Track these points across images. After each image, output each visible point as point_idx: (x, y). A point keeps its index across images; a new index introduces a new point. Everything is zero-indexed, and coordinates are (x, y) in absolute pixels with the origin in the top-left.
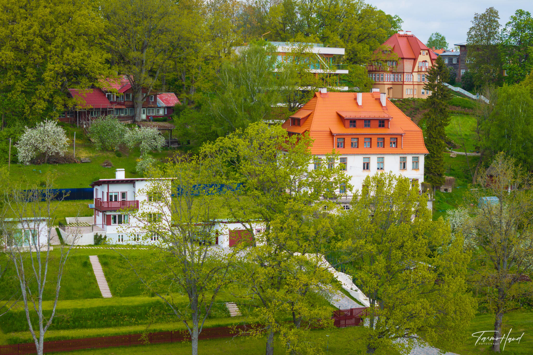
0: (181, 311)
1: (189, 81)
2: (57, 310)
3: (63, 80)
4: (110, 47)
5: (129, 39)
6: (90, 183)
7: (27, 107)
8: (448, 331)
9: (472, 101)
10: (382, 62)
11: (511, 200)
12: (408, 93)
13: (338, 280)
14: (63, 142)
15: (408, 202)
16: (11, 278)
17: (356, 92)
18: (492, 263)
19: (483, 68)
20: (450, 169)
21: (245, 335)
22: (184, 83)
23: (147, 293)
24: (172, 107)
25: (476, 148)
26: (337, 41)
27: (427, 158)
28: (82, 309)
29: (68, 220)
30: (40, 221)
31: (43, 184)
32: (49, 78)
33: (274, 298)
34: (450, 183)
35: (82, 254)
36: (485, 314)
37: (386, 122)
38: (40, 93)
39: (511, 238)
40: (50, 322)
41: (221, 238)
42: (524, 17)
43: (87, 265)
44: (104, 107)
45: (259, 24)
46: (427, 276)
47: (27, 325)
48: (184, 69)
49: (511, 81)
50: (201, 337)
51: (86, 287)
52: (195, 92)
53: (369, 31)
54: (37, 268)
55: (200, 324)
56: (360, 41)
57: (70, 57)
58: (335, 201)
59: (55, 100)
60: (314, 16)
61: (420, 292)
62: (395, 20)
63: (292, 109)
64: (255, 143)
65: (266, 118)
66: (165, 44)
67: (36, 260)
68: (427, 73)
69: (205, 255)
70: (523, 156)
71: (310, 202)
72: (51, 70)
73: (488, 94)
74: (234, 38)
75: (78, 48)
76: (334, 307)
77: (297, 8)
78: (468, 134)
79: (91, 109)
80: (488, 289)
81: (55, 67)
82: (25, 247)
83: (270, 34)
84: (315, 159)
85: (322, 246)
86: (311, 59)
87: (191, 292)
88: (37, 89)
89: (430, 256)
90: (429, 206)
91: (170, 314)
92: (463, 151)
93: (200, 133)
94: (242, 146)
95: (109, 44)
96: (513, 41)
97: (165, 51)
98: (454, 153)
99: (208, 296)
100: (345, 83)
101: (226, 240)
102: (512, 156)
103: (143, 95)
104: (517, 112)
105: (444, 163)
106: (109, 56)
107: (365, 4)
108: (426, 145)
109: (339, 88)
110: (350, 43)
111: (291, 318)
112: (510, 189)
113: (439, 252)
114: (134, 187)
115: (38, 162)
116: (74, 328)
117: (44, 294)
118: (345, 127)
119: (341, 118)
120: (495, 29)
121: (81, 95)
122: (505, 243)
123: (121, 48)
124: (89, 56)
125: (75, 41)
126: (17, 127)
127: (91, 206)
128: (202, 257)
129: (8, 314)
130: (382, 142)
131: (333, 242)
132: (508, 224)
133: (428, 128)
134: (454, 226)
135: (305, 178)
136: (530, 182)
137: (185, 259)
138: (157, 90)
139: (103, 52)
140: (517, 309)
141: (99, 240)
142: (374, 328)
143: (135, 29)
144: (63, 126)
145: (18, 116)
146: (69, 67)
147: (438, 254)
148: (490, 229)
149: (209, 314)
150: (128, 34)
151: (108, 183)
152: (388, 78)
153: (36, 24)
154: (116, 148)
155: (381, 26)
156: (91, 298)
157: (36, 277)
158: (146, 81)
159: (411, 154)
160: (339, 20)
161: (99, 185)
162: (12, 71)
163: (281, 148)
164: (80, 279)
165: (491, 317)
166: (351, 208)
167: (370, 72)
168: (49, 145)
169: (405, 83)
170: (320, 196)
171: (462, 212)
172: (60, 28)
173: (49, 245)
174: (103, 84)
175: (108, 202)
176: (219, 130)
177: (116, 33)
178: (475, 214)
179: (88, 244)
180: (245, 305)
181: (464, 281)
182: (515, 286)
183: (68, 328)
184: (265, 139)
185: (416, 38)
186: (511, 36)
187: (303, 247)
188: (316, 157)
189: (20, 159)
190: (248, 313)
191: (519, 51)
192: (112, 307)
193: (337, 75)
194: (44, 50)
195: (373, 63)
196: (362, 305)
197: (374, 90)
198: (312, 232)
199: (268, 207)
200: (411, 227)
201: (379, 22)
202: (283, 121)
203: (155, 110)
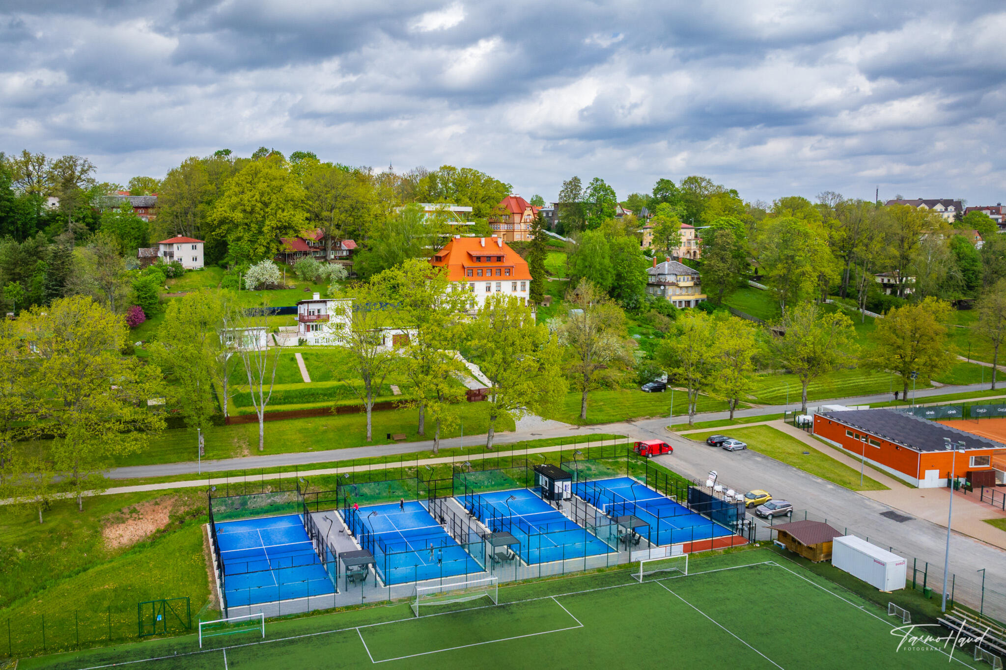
0: (359, 391)
1: (364, 232)
2: (273, 391)
3: (276, 232)
4: (309, 209)
5: (322, 203)
6: (296, 303)
7: (251, 251)
9: (563, 242)
10: (498, 216)
11: (592, 311)
12: (517, 237)
13: (469, 368)
14: (277, 275)
15: (518, 313)
16: (241, 369)
17: (481, 237)
18: (579, 356)
19: (571, 219)
20: (548, 290)
21: (403, 408)
22: (360, 233)
23: (335, 379)
24: (352, 249)
25: (566, 275)
26: (467, 202)
27: (531, 282)
28: (290, 390)
29: (280, 328)
30: (261, 329)
31: (262, 304)
32: (267, 231)
33: (424, 380)
34: (548, 300)
35: (290, 352)
36: (575, 392)
37: (502, 258)
38: (261, 242)
39: (592, 338)
40: (268, 400)
41: (386, 340)
42: (599, 183)
43: (293, 359)
44: (305, 250)
45: (412, 191)
46: (532, 365)
47: (252, 402)
48: (361, 223)
49: (591, 227)
50: (373, 410)
51: (293, 375)
52: (368, 239)
53: (490, 195)
54: (259, 361)
55: (372, 401)
56: (483, 202)
57: (281, 216)
58: (466, 313)
59: (271, 246)
60: (450, 185)
61: (528, 376)
62: (507, 186)
63: (435, 250)
64: (409, 274)
65: (417, 257)
66: (347, 206)
67: (259, 356)
68: (531, 223)
69: (376, 352)
70: (600, 280)
71: (448, 315)
72: (268, 225)
73: (575, 237)
75: (286, 210)
76: (467, 387)
77: (438, 179)
78: (561, 265)
79: (296, 252)
80: (577, 375)
81: (271, 223)
82: (250, 347)
83: (420, 198)
84: (451, 284)
85: (457, 344)
86: (449, 214)
87: (366, 378)
88: (258, 239)
89: (534, 351)
90: (533, 316)
91: (351, 394)
92: (557, 278)
93: (372, 267)
94: (401, 276)
95: (308, 207)
96: (592, 200)
97: (347, 211)
98: (551, 279)
99: (379, 381)
100: (473, 231)
101: (389, 342)
102: (592, 280)
103: (332, 241)
104: (595, 249)
105: (544, 286)
106: (308, 215)
107: (486, 176)
108: (530, 273)
109: (468, 235)
110: (476, 203)
111: (436, 395)
112: (591, 303)
113: (541, 348)
114: (326, 305)
115: (259, 288)
117: (264, 381)
118: (473, 261)
119: (470, 256)
120: (578, 191)
121: (289, 242)
122: (589, 342)
123: (316, 209)
124: (294, 216)
125: (285, 205)
126: (245, 265)
127: (296, 319)
128: (373, 353)
129: (239, 394)
130: (499, 272)
131: (465, 342)
132: (590, 328)
133: (532, 261)
134: (551, 330)
135: (445, 297)
136: (606, 298)
137: (362, 355)
138: (341, 238)
139: (304, 212)
140: (598, 388)
141: (302, 342)
142: (495, 402)
143: (326, 196)
144: (276, 264)
145: (246, 257)
146: (281, 223)
147: (540, 350)
148: (578, 332)
149: (379, 393)
150: (321, 199)
151: (308, 302)
152: (503, 227)
153: (257, 193)
154: (314, 279)
155: (498, 191)
156: (297, 382)
157: (258, 368)
158: (334, 232)
159: (521, 280)
160: (468, 187)
161: (302, 304)
162: (241, 227)
163: (427, 277)
164: (289, 370)
165: (579, 394)
166: (477, 318)
167: (490, 223)
168: (267, 277)
169: (515, 230)
170: (456, 310)
171: (557, 321)
172: (274, 196)
173: (267, 346)
174: (304, 234)
175: (308, 316)
176: (385, 265)
177: (313, 199)
178: (566, 321)
179: (294, 345)
180: (404, 386)
181: (559, 369)
182: (596, 372)
183: (280, 404)
184: (416, 271)
185: (523, 200)
186: (590, 195)
187: (444, 346)
188: (453, 282)
189: (247, 287)
190: (405, 392)
191: (596, 206)
192: (311, 389)
193: (467, 225)
194: (263, 211)
195: (492, 217)
196: (487, 386)
197: (494, 236)
198: (449, 335)
199: (419, 319)
200: (520, 330)
201: (497, 188)
202: (430, 259)
203: (340, 252)
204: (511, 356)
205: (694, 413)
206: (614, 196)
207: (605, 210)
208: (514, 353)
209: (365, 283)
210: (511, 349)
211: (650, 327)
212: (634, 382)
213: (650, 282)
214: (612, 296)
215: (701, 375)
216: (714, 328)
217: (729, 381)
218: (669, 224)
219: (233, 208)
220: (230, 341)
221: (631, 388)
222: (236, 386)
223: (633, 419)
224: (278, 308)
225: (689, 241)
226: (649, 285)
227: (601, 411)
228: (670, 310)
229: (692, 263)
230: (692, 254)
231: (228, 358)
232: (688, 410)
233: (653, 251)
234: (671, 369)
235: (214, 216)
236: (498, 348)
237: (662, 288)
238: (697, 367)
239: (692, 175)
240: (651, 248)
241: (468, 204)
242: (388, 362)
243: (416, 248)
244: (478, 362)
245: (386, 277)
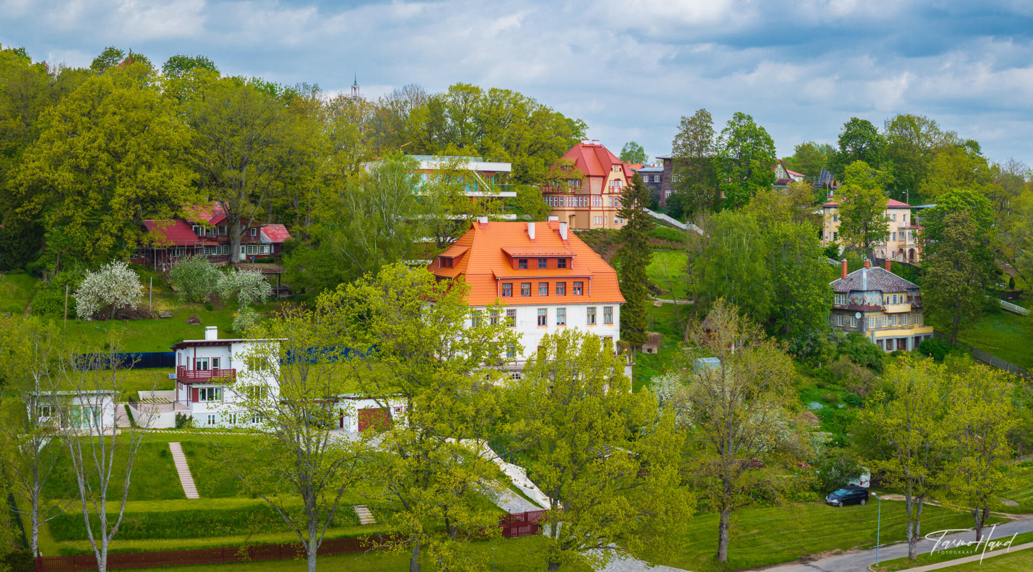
0: (293, 517)
1: (304, 209)
2: (125, 514)
3: (136, 209)
4: (198, 165)
5: (223, 153)
6: (172, 346)
7: (89, 244)
8: (658, 538)
9: (681, 232)
10: (561, 181)
11: (736, 362)
12: (596, 222)
13: (507, 474)
14: (136, 291)
15: (600, 368)
16: (66, 470)
17: (528, 221)
18: (713, 446)
19: (694, 188)
20: (655, 323)
21: (381, 549)
22: (296, 211)
23: (245, 493)
24: (281, 243)
25: (687, 294)
26: (501, 154)
27: (623, 308)
28: (159, 513)
29: (142, 394)
30: (105, 395)
31: (107, 347)
32: (118, 206)
33: (420, 499)
34: (654, 341)
35: (160, 441)
36: (706, 513)
37: (567, 261)
38: (106, 227)
39: (737, 412)
40: (116, 529)
41: (346, 419)
42: (744, 122)
43: (165, 454)
44: (190, 244)
45: (396, 132)
46: (625, 466)
47: (86, 532)
48: (297, 192)
49: (731, 205)
50: (320, 552)
51: (164, 484)
52: (312, 223)
53: (544, 140)
54: (99, 457)
55: (319, 535)
56: (532, 153)
57: (145, 178)
58: (500, 368)
59: (126, 235)
60: (470, 120)
61: (619, 488)
62: (577, 125)
63: (441, 245)
64: (391, 292)
65: (406, 257)
66: (272, 159)
67: (99, 446)
68: (620, 196)
69: (325, 443)
70: (751, 301)
71: (466, 371)
72: (121, 196)
73: (701, 221)
74: (362, 150)
75: (156, 167)
76: (502, 510)
77: (447, 110)
78: (676, 275)
79: (173, 246)
80: (710, 480)
81: (125, 192)
82: (84, 429)
83: (410, 145)
84: (472, 312)
85: (484, 429)
86: (466, 177)
87: (307, 492)
88: (102, 221)
89: (630, 439)
90: (628, 372)
91: (277, 522)
92: (670, 299)
93: (318, 278)
94: (374, 296)
95: (196, 161)
96: (732, 153)
97: (271, 169)
98: (659, 301)
99: (331, 498)
100: (512, 209)
101: (352, 423)
102: (735, 302)
103: (242, 227)
104: (740, 244)
105: (646, 314)
106: (197, 176)
107: (538, 105)
108: (621, 290)
109: (504, 217)
110: (518, 156)
111: (443, 526)
112: (733, 347)
113: (643, 433)
114: (230, 351)
115: (102, 316)
116: (148, 537)
117: (108, 493)
118: (512, 268)
119: (506, 255)
120: (708, 137)
121: (160, 229)
122: (730, 419)
123: (212, 165)
124: (171, 177)
125: (152, 157)
126: (75, 271)
127: (172, 376)
128: (321, 445)
129: (61, 516)
130: (562, 288)
131: (500, 424)
132: (733, 393)
133: (623, 268)
134: (662, 398)
135: (461, 338)
136: (759, 337)
137: (299, 447)
138: (261, 220)
139: (189, 171)
140: (748, 504)
141: (182, 421)
142: (557, 537)
143: (231, 140)
144: (135, 269)
145: (77, 256)
146: (144, 191)
147: (640, 437)
148: (710, 401)
149: (331, 521)
150: (221, 147)
151: (195, 345)
152: (570, 202)
153: (101, 135)
154: (206, 299)
155: (560, 134)
156: (171, 498)
157: (97, 470)
158: (246, 209)
159: (602, 303)
160: (504, 125)
161: (182, 349)
162: (70, 198)
163: (427, 298)
164: (156, 473)
165: (714, 516)
166: (522, 377)
167: (545, 194)
168: (118, 294)
169: (592, 209)
170: (481, 361)
171: (672, 380)
172: (133, 141)
173: (116, 427)
174: (189, 213)
175: (194, 371)
176: (344, 273)
177: (206, 145)
178: (689, 382)
179: (167, 427)
180: (380, 509)
181: (676, 471)
182: (745, 474)
183: (139, 537)
184: (405, 286)
185: (605, 150)
186: (728, 147)
187: (459, 431)
188: (474, 309)
189: (79, 313)
190: (384, 520)
191: (740, 166)
192: (200, 511)
193: (501, 199)
194: (112, 168)
195: (549, 182)
196: (541, 507)
197: (551, 218)
198: (470, 411)
199: (410, 378)
200: (603, 401)
201: (556, 128)
202: (430, 262)
203: (258, 248)
204: (586, 451)
206: (772, 147)
207: (755, 171)
208: (592, 443)
209: (305, 308)
210: (586, 437)
211: (838, 388)
212: (812, 488)
213: (838, 306)
214: (770, 333)
218: (868, 200)
219: (56, 163)
220: (46, 415)
221: (807, 501)
222: (55, 502)
224: (138, 354)
225: (902, 230)
226: (835, 310)
227: (754, 545)
228: (873, 357)
229: (907, 271)
230: (908, 254)
231: (40, 448)
232: (906, 533)
233: (841, 250)
235: (20, 177)
236: (562, 436)
237: (858, 315)
239: (904, 113)
240: (837, 242)
241: (502, 157)
242: (350, 464)
243: (404, 242)
244: (525, 461)
245: (345, 298)
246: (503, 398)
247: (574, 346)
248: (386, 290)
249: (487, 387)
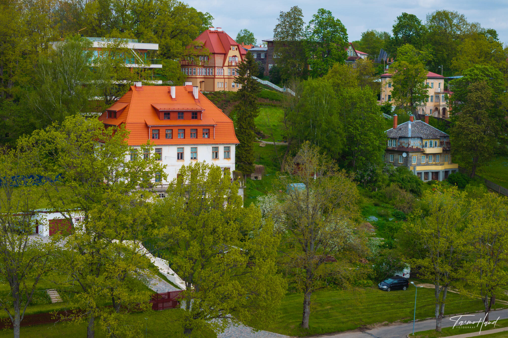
1: (7, 76)
8: (261, 311)
9: (280, 94)
10: (194, 57)
11: (317, 186)
12: (219, 87)
13: (155, 265)
15: (221, 190)
17: (170, 85)
18: (300, 245)
19: (289, 63)
20: (260, 158)
21: (66, 320)
22: (1, 77)
25: (283, 138)
26: (151, 37)
27: (238, 148)
33: (94, 284)
34: (259, 171)
36: (294, 294)
37: (198, 114)
39: (317, 222)
41: (40, 227)
42: (325, 16)
45: (75, 20)
46: (239, 259)
48: (2, 63)
49: (315, 75)
50: (23, 324)
52: (13, 86)
53: (182, 28)
55: (22, 312)
56: (173, 37)
58: (151, 189)
60: (129, 12)
61: (234, 275)
62: (206, 17)
63: (108, 102)
64: (72, 135)
65: (83, 111)
68: (237, 67)
69: (25, 244)
70: (328, 145)
71: (126, 192)
73: (294, 86)
74: (50, 33)
76: (152, 291)
77: (112, 5)
78: (276, 124)
80: (297, 270)
83: (86, 29)
84: (130, 150)
85: (139, 233)
86: (126, 53)
87: (12, 281)
89: (242, 240)
90: (241, 193)
92: (272, 141)
93: (18, 125)
94: (60, 138)
96: (317, 38)
98: (263, 143)
99: (30, 284)
100: (159, 77)
101: (45, 230)
102: (317, 144)
104: (321, 104)
105: (254, 152)
107: (178, 2)
108: (236, 135)
109: (154, 82)
110: (163, 39)
111: (110, 303)
112: (315, 176)
113: (251, 236)
118: (159, 118)
119: (155, 111)
120: (299, 26)
122: (312, 227)
128: (22, 246)
130: (195, 133)
131: (150, 229)
132: (314, 209)
133: (238, 119)
134: (264, 212)
135: (122, 168)
136: (334, 169)
137: (6, 248)
140: (323, 288)
142: (190, 310)
147: (249, 239)
148: (298, 214)
149: (30, 301)
152: (200, 72)
155: (193, 23)
159: (223, 144)
160: (153, 17)
163: (98, 140)
165: (300, 296)
166: (166, 196)
167: (183, 66)
169: (216, 77)
170: (137, 185)
171: (272, 199)
176: (38, 122)
178: (283, 200)
180: (65, 291)
181: (274, 263)
182: (322, 266)
184: (82, 131)
185: (226, 34)
186: (314, 33)
187: (122, 235)
188: (132, 148)
190: (68, 299)
191: (322, 47)
193: (151, 69)
195: (186, 58)
196: (179, 288)
197: (187, 84)
198: (129, 220)
199: (87, 197)
200: (224, 213)
201: (191, 19)
202: (100, 114)
204: (211, 248)
205: (442, 316)
206: (345, 34)
207: (334, 51)
208: (215, 243)
209: (9, 147)
210: (211, 238)
211: (389, 206)
212: (369, 277)
213: (390, 148)
214: (342, 166)
215: (450, 268)
216: (466, 208)
217: (484, 275)
218: (413, 72)
221: (365, 286)
223: (368, 326)
225: (437, 94)
226: (389, 151)
227: (328, 316)
228: (414, 184)
229: (440, 123)
230: (441, 111)
232: (434, 312)
233: (393, 108)
234: (415, 260)
236: (194, 238)
237: (404, 155)
238: (446, 258)
239: (441, 10)
240: (390, 102)
241: (152, 40)
242: (43, 259)
243: (81, 99)
244: (168, 256)
245: (39, 140)
246: (152, 211)
247: (203, 174)
248: (68, 134)
249: (141, 203)
